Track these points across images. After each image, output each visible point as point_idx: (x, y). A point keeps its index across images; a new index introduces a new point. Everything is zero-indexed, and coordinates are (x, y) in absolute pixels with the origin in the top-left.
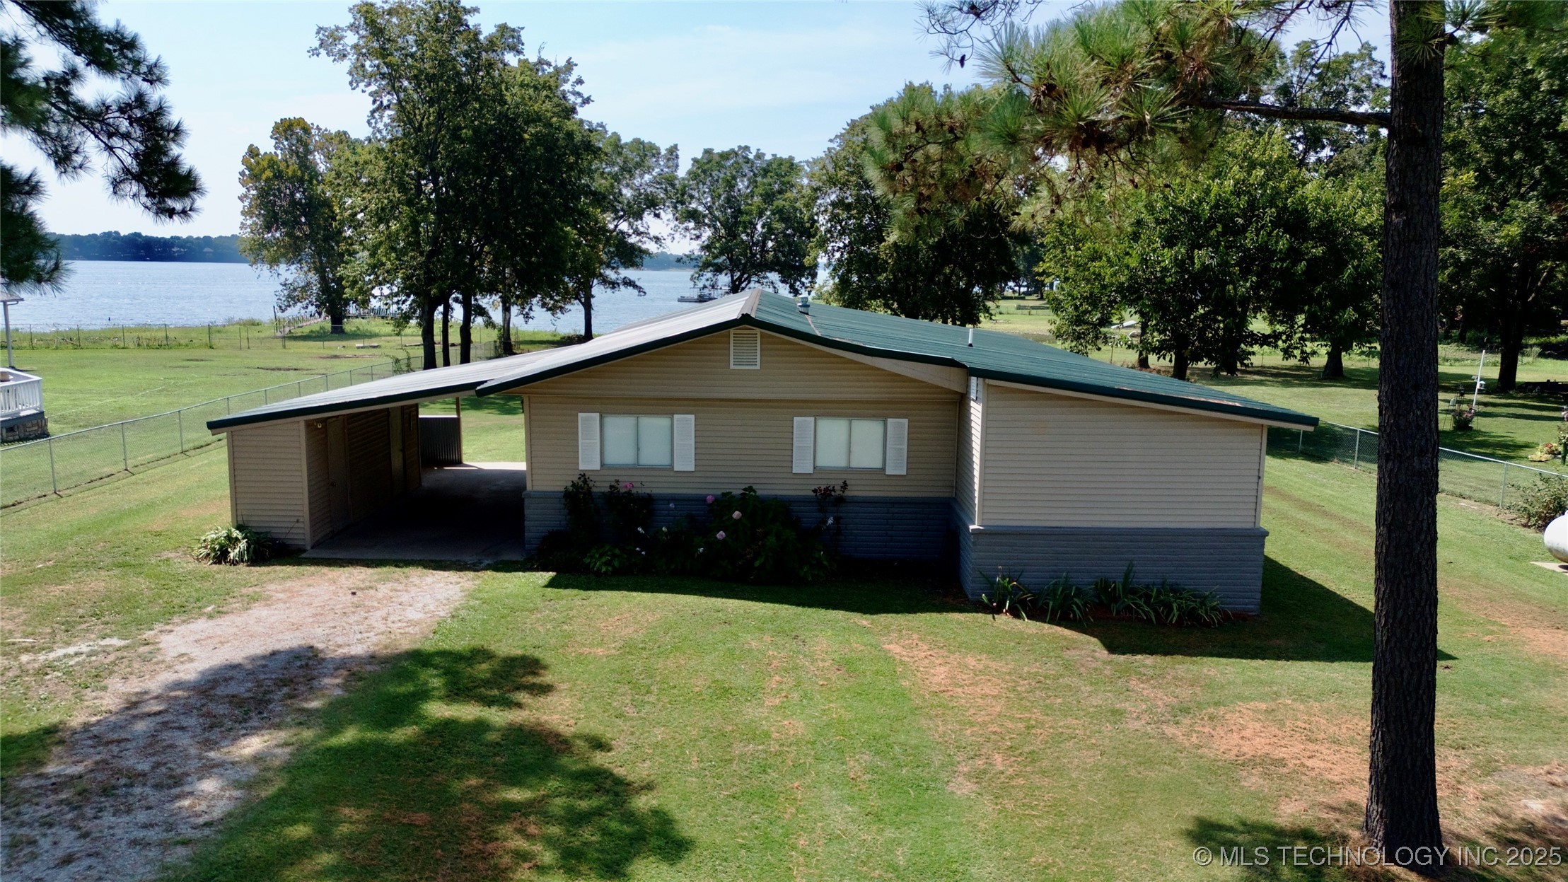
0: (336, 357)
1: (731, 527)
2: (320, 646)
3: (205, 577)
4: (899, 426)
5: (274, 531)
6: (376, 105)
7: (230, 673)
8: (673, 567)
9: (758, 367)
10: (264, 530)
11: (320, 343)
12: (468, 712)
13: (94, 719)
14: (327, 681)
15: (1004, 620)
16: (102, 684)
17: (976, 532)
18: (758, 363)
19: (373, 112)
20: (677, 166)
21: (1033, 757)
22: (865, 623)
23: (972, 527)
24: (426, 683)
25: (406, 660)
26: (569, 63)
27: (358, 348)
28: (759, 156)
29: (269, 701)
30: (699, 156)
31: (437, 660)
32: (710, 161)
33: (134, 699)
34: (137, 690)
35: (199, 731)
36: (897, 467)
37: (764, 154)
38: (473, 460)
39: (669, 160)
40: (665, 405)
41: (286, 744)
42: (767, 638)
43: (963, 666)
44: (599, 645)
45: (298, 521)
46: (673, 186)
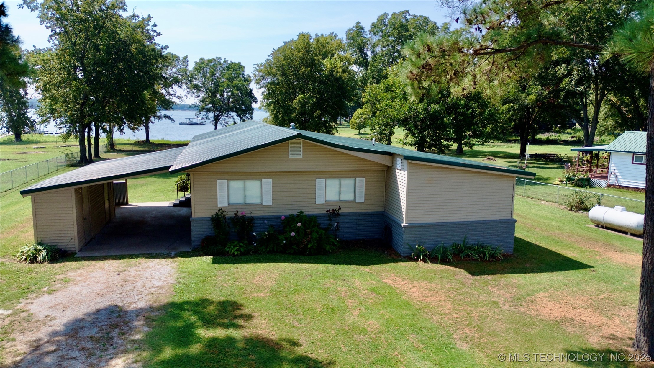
0: (24, 153)
1: (297, 231)
2: (120, 304)
3: (30, 271)
4: (361, 181)
5: (59, 244)
6: (53, 33)
7: (81, 324)
8: (268, 250)
9: (302, 157)
10: (54, 244)
11: (14, 146)
12: (220, 333)
13: (18, 359)
14: (136, 323)
15: (421, 263)
16: (11, 337)
17: (405, 227)
18: (302, 155)
19: (51, 36)
20: (188, 65)
22: (368, 270)
23: (403, 225)
24: (189, 320)
25: (171, 308)
26: (149, 16)
27: (34, 148)
28: (226, 61)
29: (112, 338)
30: (198, 61)
31: (186, 307)
32: (203, 63)
33: (35, 344)
34: (34, 339)
35: (84, 359)
36: (360, 199)
37: (227, 61)
38: (132, 202)
39: (183, 62)
40: (258, 175)
41: (136, 362)
42: (332, 281)
43: (421, 287)
44: (260, 291)
45: (72, 239)
46: (186, 73)
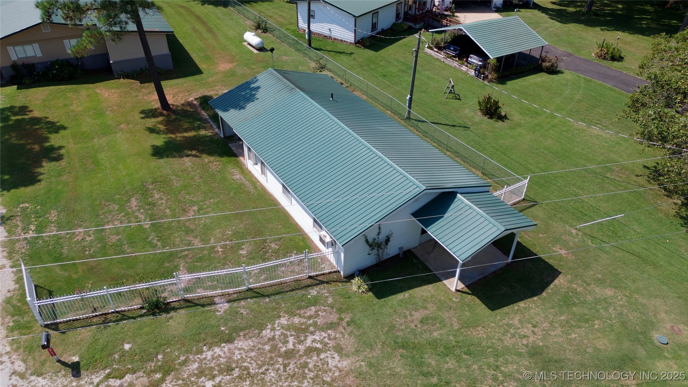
1: (56, 70)
12: (19, 117)
15: (122, 80)
17: (112, 63)
18: (50, 31)
21: (121, 106)
22: (92, 86)
24: (7, 114)
31: (5, 110)
36: (92, 48)
40: (30, 42)
42: (72, 94)
43: (111, 92)
44: (37, 101)
